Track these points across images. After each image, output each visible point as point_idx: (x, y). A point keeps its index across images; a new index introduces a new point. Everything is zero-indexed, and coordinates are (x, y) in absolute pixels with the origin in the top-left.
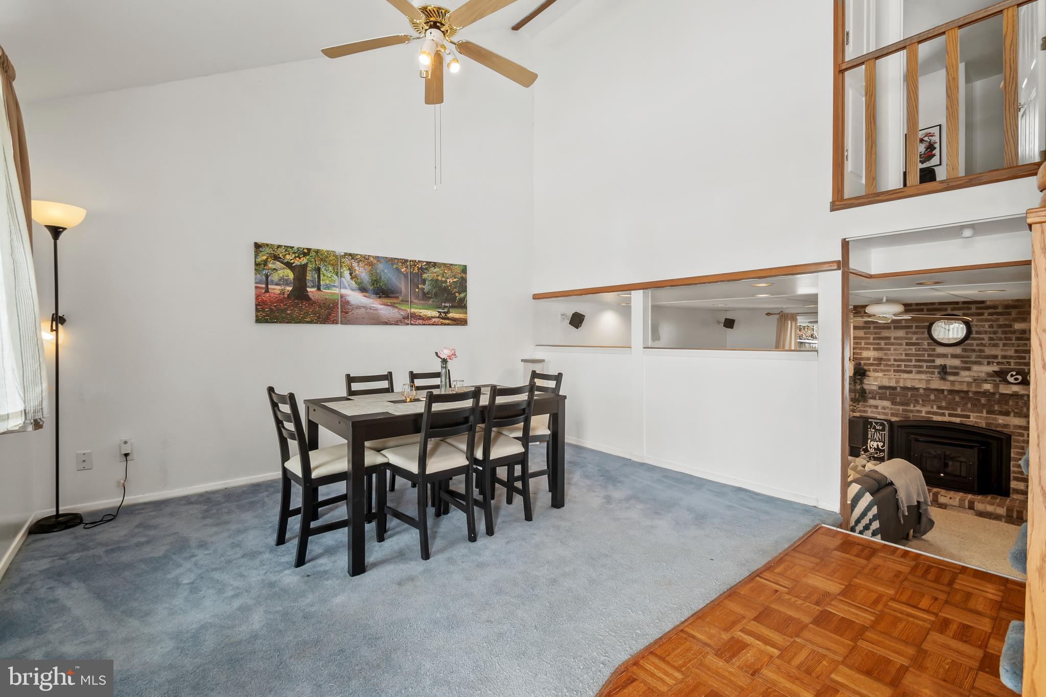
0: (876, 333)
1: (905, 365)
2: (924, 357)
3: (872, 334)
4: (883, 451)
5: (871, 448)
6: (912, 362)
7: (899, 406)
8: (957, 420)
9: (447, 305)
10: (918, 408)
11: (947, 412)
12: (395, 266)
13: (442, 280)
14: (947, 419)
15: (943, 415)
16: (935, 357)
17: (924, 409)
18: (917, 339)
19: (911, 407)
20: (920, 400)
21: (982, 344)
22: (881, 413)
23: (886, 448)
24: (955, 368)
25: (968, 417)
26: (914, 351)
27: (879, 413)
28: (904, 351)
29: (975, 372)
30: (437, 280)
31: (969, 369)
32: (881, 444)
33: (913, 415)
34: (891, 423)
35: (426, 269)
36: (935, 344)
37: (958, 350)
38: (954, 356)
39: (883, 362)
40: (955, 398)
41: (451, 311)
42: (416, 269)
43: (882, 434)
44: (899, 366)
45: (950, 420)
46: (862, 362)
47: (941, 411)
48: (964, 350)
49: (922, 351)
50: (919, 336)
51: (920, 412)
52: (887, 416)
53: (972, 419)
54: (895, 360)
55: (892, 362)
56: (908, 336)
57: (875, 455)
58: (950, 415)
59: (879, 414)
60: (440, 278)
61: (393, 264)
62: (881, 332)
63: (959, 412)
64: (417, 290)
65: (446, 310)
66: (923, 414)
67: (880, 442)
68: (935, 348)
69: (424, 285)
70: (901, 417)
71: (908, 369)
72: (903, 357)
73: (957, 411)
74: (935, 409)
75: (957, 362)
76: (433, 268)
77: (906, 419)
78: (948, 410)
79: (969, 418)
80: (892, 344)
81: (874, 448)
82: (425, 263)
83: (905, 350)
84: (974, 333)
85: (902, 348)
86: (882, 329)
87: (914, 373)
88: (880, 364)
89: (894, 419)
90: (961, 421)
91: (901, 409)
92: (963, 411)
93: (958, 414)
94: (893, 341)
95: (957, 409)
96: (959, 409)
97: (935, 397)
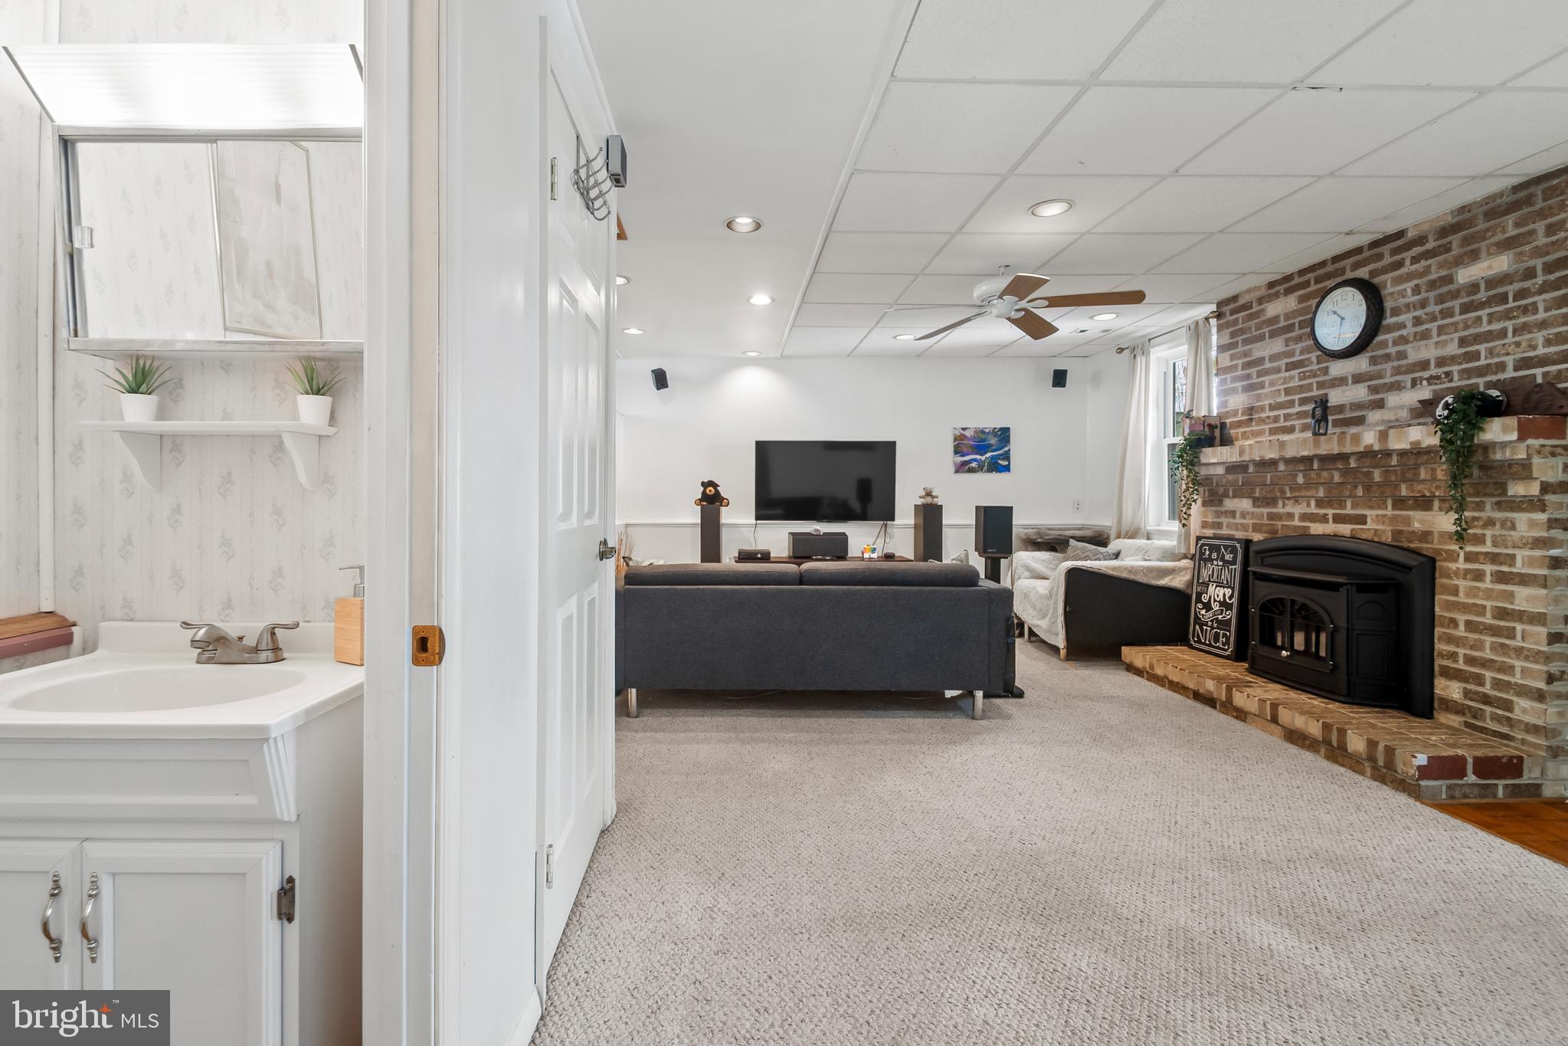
0: (1245, 354)
1: (1284, 414)
2: (1312, 390)
3: (1240, 358)
4: (1229, 607)
5: (1215, 601)
6: (1294, 407)
7: (1263, 507)
8: (1345, 529)
10: (1289, 509)
11: (1330, 512)
14: (1330, 528)
15: (1324, 519)
16: (1329, 387)
17: (1298, 510)
18: (1301, 353)
19: (1279, 509)
20: (1287, 489)
21: (1401, 337)
22: (1239, 527)
23: (1234, 600)
24: (1359, 406)
25: (1362, 520)
26: (1296, 383)
27: (1236, 527)
28: (1282, 384)
29: (1391, 409)
31: (1380, 405)
32: (1228, 592)
33: (1282, 525)
34: (1247, 543)
36: (1328, 357)
37: (1360, 364)
38: (1358, 379)
39: (1256, 416)
40: (1333, 477)
43: (1232, 569)
44: (1276, 419)
45: (1336, 530)
46: (1228, 421)
47: (1322, 511)
48: (1373, 361)
49: (1309, 377)
50: (1304, 344)
51: (1291, 516)
52: (1247, 531)
53: (1370, 525)
54: (1272, 408)
55: (1268, 413)
56: (1289, 348)
57: (1220, 616)
58: (1338, 519)
59: (1237, 529)
62: (1251, 349)
63: (1349, 510)
66: (1296, 522)
67: (1227, 588)
68: (1327, 367)
70: (1266, 532)
71: (1288, 424)
72: (1282, 398)
73: (1345, 508)
74: (1313, 509)
75: (1359, 393)
77: (1273, 536)
78: (1332, 507)
79: (1365, 523)
80: (1267, 372)
81: (1219, 602)
83: (1285, 380)
84: (1388, 312)
85: (1280, 378)
86: (1252, 343)
87: (1297, 431)
88: (1251, 419)
89: (1257, 537)
90: (1352, 530)
91: (1265, 515)
92: (1354, 507)
93: (1347, 515)
94: (1268, 365)
95: (1346, 504)
96: (1349, 504)
97: (1304, 477)
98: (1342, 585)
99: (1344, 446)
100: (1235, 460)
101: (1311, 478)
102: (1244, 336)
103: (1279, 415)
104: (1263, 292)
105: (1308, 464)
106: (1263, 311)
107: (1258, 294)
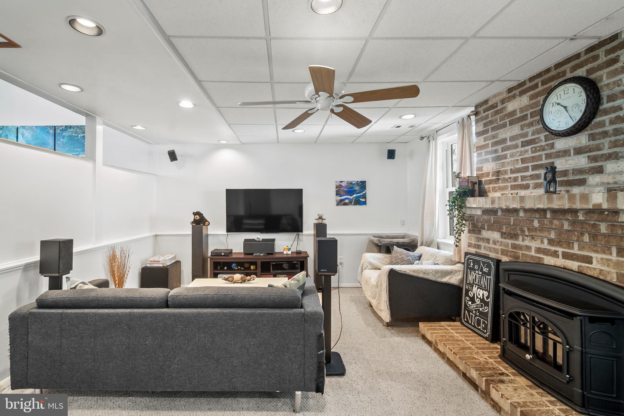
0: (494, 137)
1: (521, 176)
2: (541, 160)
3: (490, 140)
4: (487, 304)
5: (477, 298)
6: (528, 171)
7: (508, 239)
8: (574, 265)
9: (78, 150)
10: (527, 243)
11: (560, 250)
12: (46, 130)
13: (75, 136)
14: (560, 262)
15: (555, 254)
16: (554, 158)
17: (534, 245)
18: (533, 134)
19: (520, 242)
20: (526, 230)
22: (492, 250)
23: (490, 300)
24: (581, 171)
26: (529, 155)
27: (490, 249)
28: (520, 156)
29: (611, 174)
30: (72, 136)
31: (600, 170)
32: (486, 294)
33: (522, 254)
34: (498, 262)
35: (65, 130)
36: (553, 136)
37: (582, 139)
38: (579, 151)
39: (501, 177)
40: (563, 225)
41: (81, 153)
42: (59, 130)
43: (488, 278)
44: (516, 179)
45: (565, 264)
46: (483, 180)
47: (553, 248)
48: (593, 137)
49: (539, 150)
50: (534, 128)
51: (529, 248)
52: (497, 253)
53: (596, 265)
54: (512, 172)
55: (509, 175)
56: (524, 131)
57: (481, 309)
58: (566, 256)
59: (491, 251)
60: (73, 134)
61: (45, 129)
62: (497, 133)
63: (576, 250)
64: (59, 142)
65: (77, 153)
66: (533, 253)
67: (485, 291)
68: (553, 144)
69: (64, 139)
70: (511, 256)
71: (524, 183)
72: (520, 165)
73: (573, 248)
74: (545, 245)
75: (582, 161)
76: (69, 129)
77: (515, 260)
78: (561, 246)
79: (591, 263)
80: (508, 148)
81: (480, 298)
82: (64, 127)
83: (521, 153)
84: (605, 99)
85: (518, 152)
86: (498, 129)
87: (531, 188)
88: (498, 179)
89: (505, 259)
90: (579, 267)
91: (510, 244)
92: (580, 249)
93: (575, 254)
94: (509, 143)
95: (573, 246)
96: (576, 246)
97: (539, 223)
98: (576, 315)
99: (574, 203)
100: (488, 207)
101: (544, 224)
102: (492, 126)
103: (518, 177)
104: (505, 95)
105: (542, 214)
106: (504, 108)
107: (501, 97)
